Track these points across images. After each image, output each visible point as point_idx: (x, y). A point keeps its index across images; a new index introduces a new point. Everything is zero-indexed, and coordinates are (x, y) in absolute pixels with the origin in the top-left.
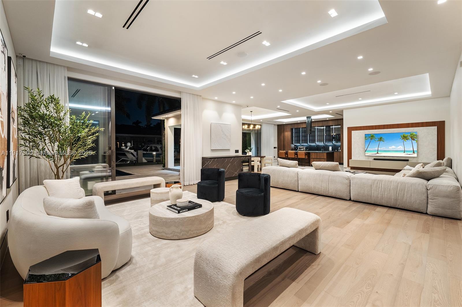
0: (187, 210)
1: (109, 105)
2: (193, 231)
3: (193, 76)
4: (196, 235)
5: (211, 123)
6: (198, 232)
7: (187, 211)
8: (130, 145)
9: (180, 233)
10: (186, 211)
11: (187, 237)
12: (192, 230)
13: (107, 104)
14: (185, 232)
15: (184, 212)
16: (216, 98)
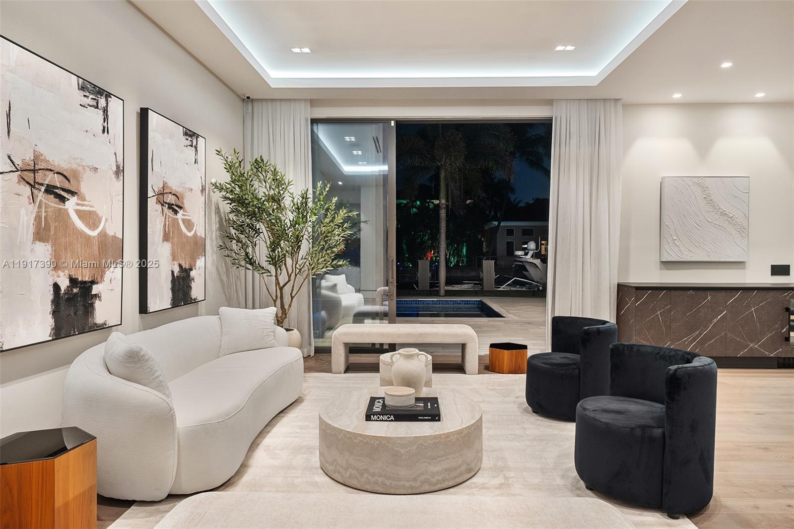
0: (392, 417)
1: (385, 160)
2: (373, 475)
3: (559, 48)
4: (381, 490)
5: (663, 177)
6: (388, 482)
7: (392, 420)
8: (535, 248)
9: (346, 469)
10: (389, 421)
11: (359, 487)
12: (372, 471)
13: (381, 159)
14: (355, 472)
15: (383, 420)
16: (677, 96)
